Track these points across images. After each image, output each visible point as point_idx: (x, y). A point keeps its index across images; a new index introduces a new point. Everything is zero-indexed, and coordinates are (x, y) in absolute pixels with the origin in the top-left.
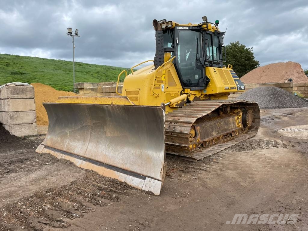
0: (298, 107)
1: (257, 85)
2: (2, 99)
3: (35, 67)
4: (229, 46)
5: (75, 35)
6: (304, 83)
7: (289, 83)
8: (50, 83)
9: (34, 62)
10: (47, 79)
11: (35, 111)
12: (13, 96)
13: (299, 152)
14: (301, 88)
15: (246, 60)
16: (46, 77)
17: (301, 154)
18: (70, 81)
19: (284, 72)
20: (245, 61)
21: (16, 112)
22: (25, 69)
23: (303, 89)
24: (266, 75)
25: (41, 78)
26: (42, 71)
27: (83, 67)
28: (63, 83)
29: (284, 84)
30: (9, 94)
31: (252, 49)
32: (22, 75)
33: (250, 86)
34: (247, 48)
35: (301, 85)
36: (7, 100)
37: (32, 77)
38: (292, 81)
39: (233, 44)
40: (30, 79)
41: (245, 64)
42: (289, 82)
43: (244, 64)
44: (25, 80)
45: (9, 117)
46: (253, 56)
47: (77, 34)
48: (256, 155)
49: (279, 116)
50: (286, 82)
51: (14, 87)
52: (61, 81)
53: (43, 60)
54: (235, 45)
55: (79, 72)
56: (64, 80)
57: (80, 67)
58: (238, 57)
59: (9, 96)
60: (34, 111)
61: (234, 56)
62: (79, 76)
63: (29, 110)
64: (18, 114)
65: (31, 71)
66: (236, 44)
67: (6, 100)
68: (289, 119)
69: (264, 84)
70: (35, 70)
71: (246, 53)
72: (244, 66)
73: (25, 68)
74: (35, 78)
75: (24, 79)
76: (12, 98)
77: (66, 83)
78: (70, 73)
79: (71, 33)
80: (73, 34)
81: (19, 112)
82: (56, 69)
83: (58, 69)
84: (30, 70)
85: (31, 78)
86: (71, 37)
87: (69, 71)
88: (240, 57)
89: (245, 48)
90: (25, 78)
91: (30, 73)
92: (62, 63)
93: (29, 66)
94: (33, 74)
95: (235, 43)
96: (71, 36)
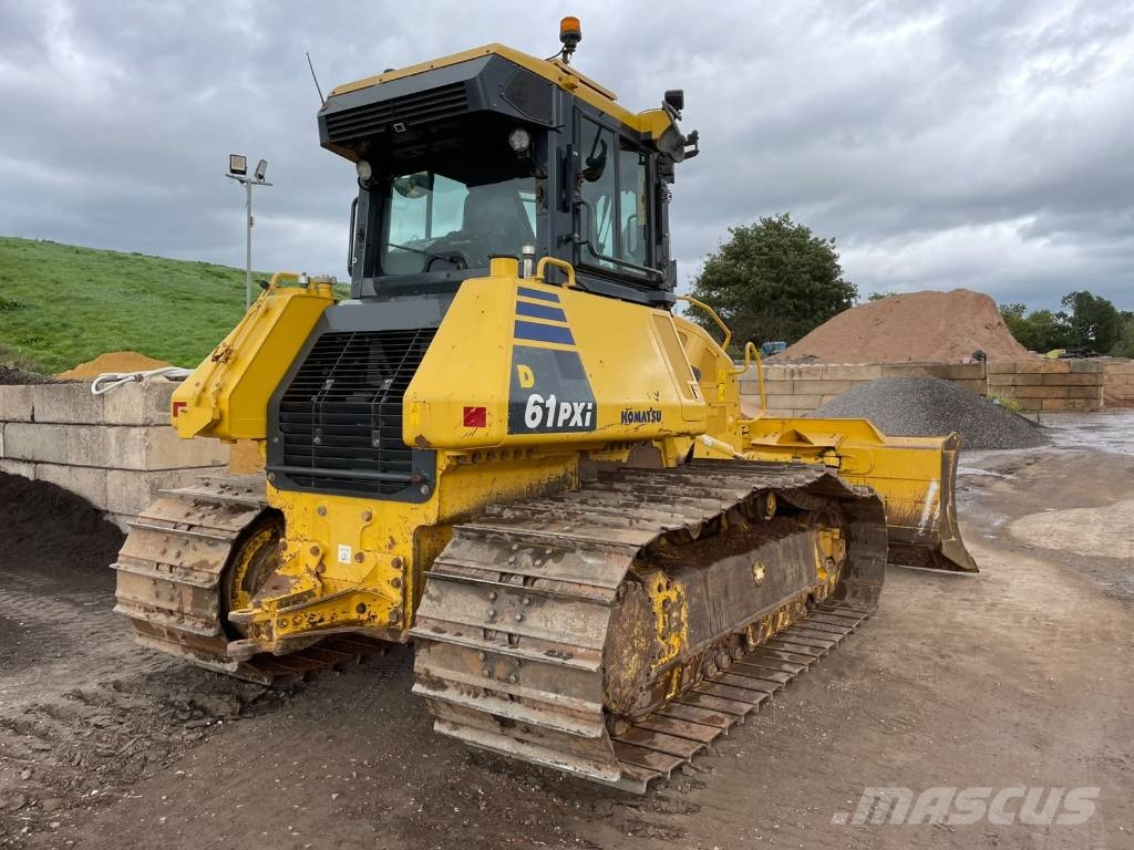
0: (1016, 448)
1: (872, 368)
2: (110, 425)
3: (57, 283)
4: (757, 229)
5: (255, 180)
6: (1012, 361)
7: (976, 365)
8: (127, 344)
9: (45, 262)
10: (111, 329)
11: (227, 467)
12: (164, 416)
13: (1108, 595)
14: (1002, 378)
15: (815, 278)
16: (103, 321)
17: (1119, 603)
18: (199, 339)
19: (943, 323)
20: (812, 282)
21: (169, 472)
22: (18, 288)
23: (1008, 381)
24: (886, 333)
25: (85, 325)
26: (87, 299)
27: (233, 283)
28: (173, 347)
29: (961, 366)
30: (151, 410)
31: (832, 242)
32: (13, 313)
33: (852, 370)
34: (816, 239)
35: (1002, 369)
36: (143, 430)
37: (50, 320)
38: (985, 357)
39: (769, 224)
40: (46, 328)
41: (811, 291)
42: (976, 362)
43: (807, 291)
44: (26, 333)
45: (146, 488)
46: (839, 267)
47: (261, 177)
48: (1003, 609)
49: (980, 480)
50: (966, 360)
51: (165, 384)
52: (167, 337)
53: (77, 252)
54: (777, 227)
55: (221, 302)
56: (175, 336)
57: (221, 284)
58: (786, 266)
59: (150, 415)
60: (224, 465)
61: (774, 264)
62: (225, 320)
63: (210, 464)
64: (175, 478)
65: (41, 297)
66: (780, 222)
67: (133, 430)
68: (1014, 489)
69: (895, 368)
70: (58, 293)
71: (817, 255)
72: (811, 297)
73: (16, 285)
74: (65, 326)
75: (21, 330)
76: (161, 423)
77: (185, 347)
78: (188, 305)
79: (244, 173)
80: (250, 175)
81: (180, 471)
82: (138, 292)
83: (144, 291)
84: (40, 291)
85: (47, 324)
86: (242, 189)
87: (184, 299)
88: (795, 267)
89: (812, 237)
90: (24, 324)
91: (40, 304)
92: (151, 269)
93: (31, 276)
94: (53, 307)
95: (776, 220)
96: (242, 182)
